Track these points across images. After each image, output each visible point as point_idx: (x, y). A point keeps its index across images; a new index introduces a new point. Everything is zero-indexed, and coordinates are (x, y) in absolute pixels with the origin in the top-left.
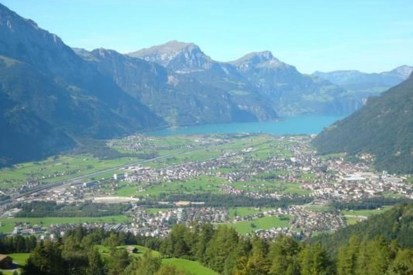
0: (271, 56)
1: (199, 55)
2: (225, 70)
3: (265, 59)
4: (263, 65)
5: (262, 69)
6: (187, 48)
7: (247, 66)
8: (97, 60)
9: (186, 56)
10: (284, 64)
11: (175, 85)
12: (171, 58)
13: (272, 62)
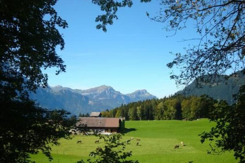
0: (146, 91)
1: (112, 91)
2: (123, 98)
3: (143, 93)
4: (142, 96)
5: (141, 97)
6: (108, 88)
7: (134, 96)
8: (61, 94)
9: (107, 92)
10: (151, 95)
11: (92, 105)
12: (101, 92)
13: (146, 94)
